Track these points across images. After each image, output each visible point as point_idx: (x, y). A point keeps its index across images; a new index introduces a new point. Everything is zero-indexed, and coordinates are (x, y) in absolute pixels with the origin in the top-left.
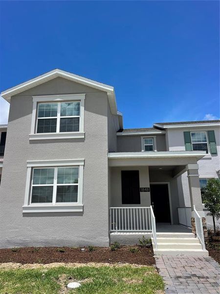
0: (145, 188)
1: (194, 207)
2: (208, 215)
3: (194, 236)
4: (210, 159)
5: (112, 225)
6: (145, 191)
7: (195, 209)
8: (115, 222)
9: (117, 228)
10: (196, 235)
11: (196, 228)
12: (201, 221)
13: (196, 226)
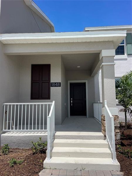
0: (55, 83)
1: (106, 103)
2: (121, 111)
3: (103, 137)
4: (126, 59)
5: (9, 123)
6: (56, 86)
7: (106, 106)
8: (13, 120)
9: (14, 127)
10: (105, 136)
11: (106, 128)
12: (113, 119)
13: (106, 125)
